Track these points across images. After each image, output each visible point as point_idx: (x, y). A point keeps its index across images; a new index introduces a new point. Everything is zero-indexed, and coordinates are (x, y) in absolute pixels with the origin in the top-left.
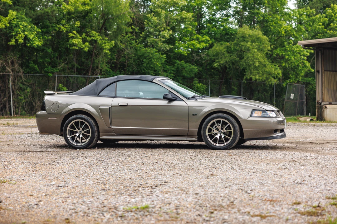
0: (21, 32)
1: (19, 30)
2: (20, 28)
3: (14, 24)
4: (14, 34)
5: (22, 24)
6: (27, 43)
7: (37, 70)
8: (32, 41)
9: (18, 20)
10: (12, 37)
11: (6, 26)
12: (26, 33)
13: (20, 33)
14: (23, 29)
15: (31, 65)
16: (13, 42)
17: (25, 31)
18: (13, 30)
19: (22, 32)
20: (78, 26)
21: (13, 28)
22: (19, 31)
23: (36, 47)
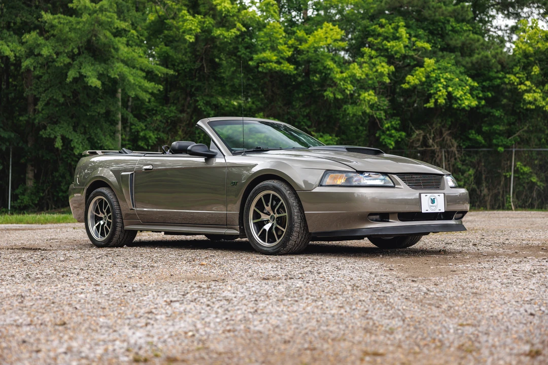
0: (441, 88)
1: (439, 85)
2: (441, 83)
3: (433, 77)
4: (432, 91)
5: (445, 76)
6: (453, 104)
7: (481, 143)
8: (461, 100)
9: (439, 72)
10: (430, 96)
11: (420, 81)
12: (450, 89)
13: (440, 91)
14: (445, 83)
15: (471, 136)
16: (431, 104)
17: (449, 86)
18: (432, 86)
19: (443, 87)
20: (536, 73)
21: (432, 83)
22: (438, 87)
23: (467, 108)
